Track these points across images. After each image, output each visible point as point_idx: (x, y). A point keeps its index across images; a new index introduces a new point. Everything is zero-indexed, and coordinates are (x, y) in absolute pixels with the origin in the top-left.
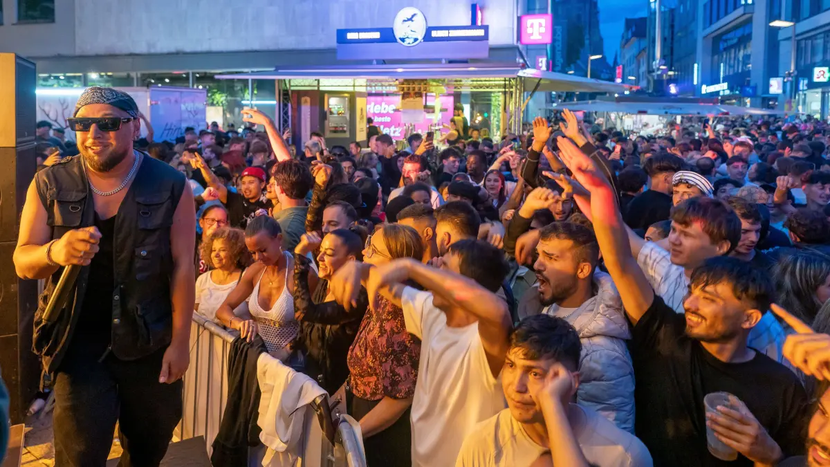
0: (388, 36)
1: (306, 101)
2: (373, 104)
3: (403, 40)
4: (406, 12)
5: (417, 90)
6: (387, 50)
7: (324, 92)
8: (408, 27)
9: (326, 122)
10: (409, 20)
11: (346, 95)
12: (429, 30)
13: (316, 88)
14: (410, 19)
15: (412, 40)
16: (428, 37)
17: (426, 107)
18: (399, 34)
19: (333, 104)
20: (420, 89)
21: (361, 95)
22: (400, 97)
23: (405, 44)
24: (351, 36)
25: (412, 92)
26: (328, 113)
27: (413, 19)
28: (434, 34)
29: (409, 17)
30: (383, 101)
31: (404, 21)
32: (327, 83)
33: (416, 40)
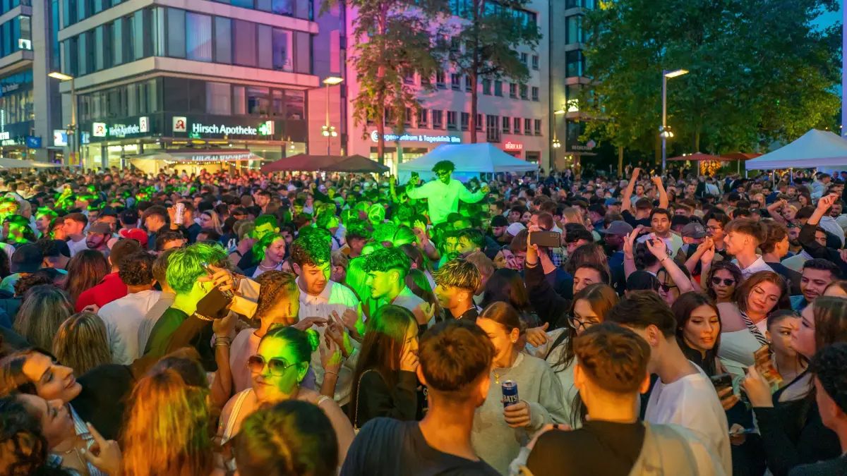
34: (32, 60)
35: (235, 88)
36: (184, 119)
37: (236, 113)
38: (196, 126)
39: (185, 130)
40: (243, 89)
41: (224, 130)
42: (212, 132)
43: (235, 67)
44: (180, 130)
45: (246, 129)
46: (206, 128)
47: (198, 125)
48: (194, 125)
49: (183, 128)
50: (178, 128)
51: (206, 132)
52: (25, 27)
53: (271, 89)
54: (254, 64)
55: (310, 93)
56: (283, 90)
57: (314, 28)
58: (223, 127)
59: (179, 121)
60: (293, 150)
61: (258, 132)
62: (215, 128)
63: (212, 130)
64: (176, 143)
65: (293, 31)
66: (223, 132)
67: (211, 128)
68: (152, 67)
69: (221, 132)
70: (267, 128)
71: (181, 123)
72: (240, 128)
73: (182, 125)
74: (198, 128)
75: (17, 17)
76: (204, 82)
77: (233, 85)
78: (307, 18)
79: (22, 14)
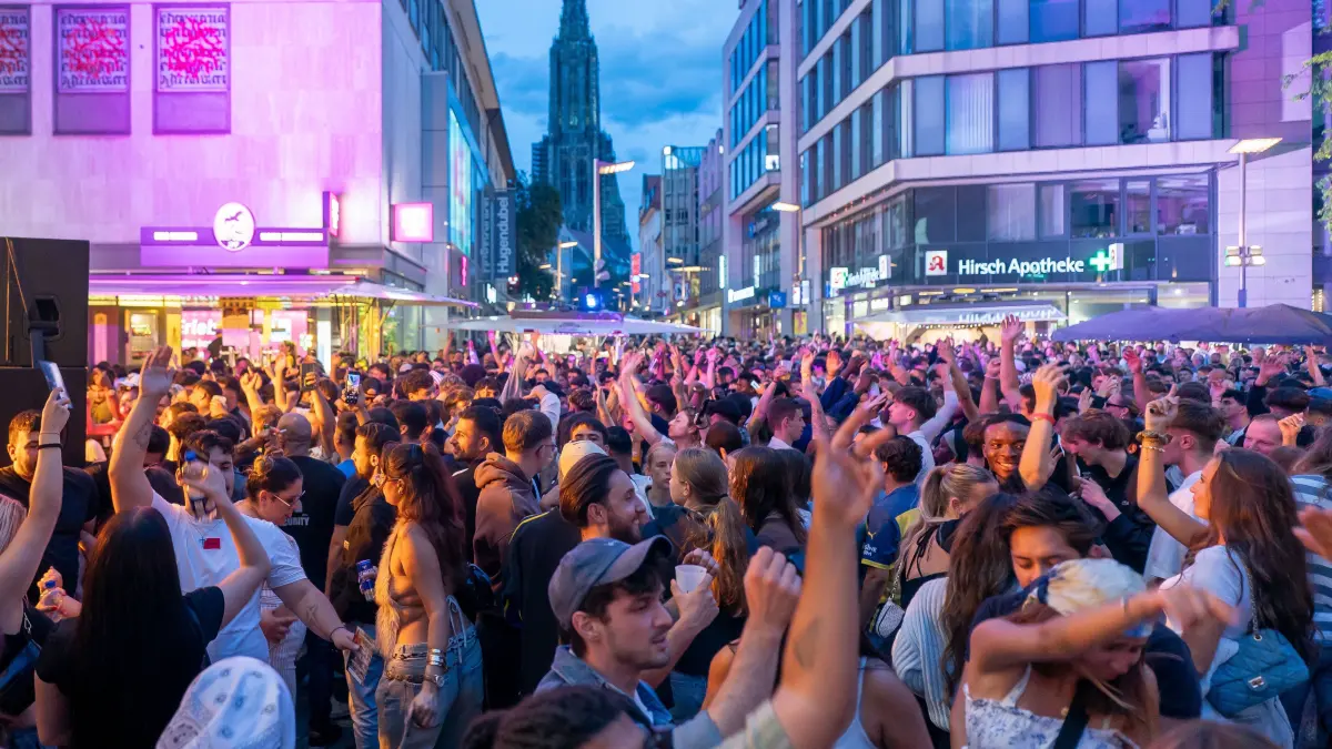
0: (207, 238)
1: (101, 319)
2: (195, 321)
3: (226, 243)
4: (230, 209)
5: (241, 306)
6: (205, 255)
7: (124, 308)
8: (233, 228)
9: (127, 346)
10: (232, 218)
11: (154, 311)
12: (257, 232)
13: (114, 303)
14: (235, 218)
15: (236, 244)
16: (256, 241)
17: (252, 326)
18: (220, 236)
19: (137, 323)
20: (245, 304)
21: (174, 311)
22: (220, 314)
23: (228, 248)
24: (159, 236)
25: (235, 309)
26: (130, 335)
27: (239, 217)
28: (265, 237)
29: (233, 215)
30: (209, 317)
31: (227, 220)
32: (127, 299)
33: (241, 243)
34: (779, 184)
35: (1044, 190)
36: (944, 254)
37: (1046, 233)
38: (964, 264)
39: (944, 272)
40: (1061, 188)
41: (1017, 267)
42: (993, 272)
43: (1035, 154)
44: (937, 272)
45: (1062, 263)
46: (983, 266)
47: (968, 262)
48: (961, 262)
49: (941, 268)
50: (932, 269)
51: (982, 273)
52: (773, 139)
53: (1123, 181)
54: (1077, 141)
55: (1222, 175)
56: (1153, 180)
57: (1226, 38)
58: (1014, 261)
59: (934, 259)
60: (1178, 298)
61: (1087, 266)
62: (999, 265)
63: (993, 269)
64: (925, 294)
65: (1171, 56)
66: (1014, 271)
67: (992, 264)
68: (890, 178)
69: (1010, 271)
70: (1110, 258)
71: (937, 261)
72: (1049, 263)
73: (940, 265)
74: (967, 267)
75: (764, 128)
76: (983, 187)
77: (1039, 185)
78: (1208, 21)
79: (769, 124)
